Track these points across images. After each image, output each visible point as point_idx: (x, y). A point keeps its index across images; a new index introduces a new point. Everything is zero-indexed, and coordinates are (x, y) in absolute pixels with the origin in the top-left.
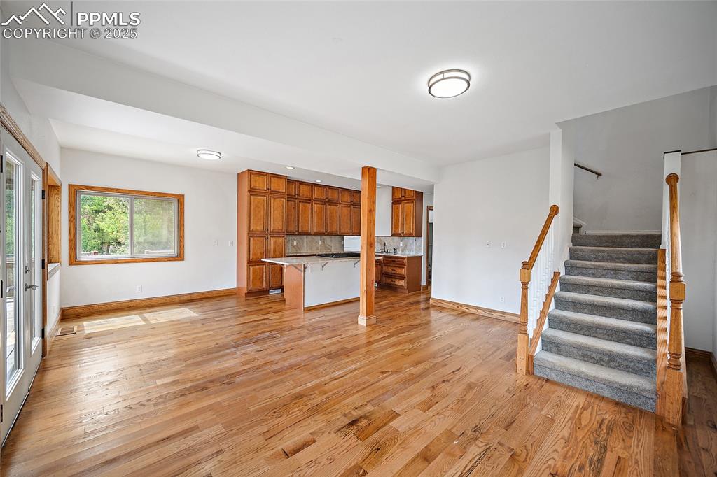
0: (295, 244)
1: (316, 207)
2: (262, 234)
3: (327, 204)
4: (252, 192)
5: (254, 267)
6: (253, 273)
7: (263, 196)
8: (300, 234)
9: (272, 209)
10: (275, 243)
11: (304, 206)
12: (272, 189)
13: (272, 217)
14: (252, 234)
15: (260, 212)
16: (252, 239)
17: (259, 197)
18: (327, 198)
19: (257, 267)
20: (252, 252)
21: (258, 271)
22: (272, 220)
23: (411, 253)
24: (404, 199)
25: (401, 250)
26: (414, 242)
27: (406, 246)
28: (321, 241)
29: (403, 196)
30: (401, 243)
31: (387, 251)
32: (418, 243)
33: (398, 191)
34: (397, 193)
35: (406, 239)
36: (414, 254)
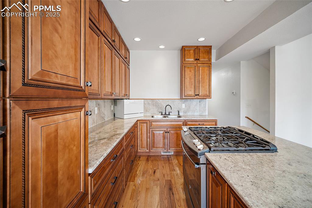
23: (196, 114)
24: (199, 62)
25: (183, 111)
26: (198, 104)
27: (189, 107)
28: (96, 109)
29: (198, 59)
30: (183, 105)
31: (169, 113)
32: (202, 104)
33: (191, 53)
34: (190, 55)
35: (189, 101)
36: (198, 114)
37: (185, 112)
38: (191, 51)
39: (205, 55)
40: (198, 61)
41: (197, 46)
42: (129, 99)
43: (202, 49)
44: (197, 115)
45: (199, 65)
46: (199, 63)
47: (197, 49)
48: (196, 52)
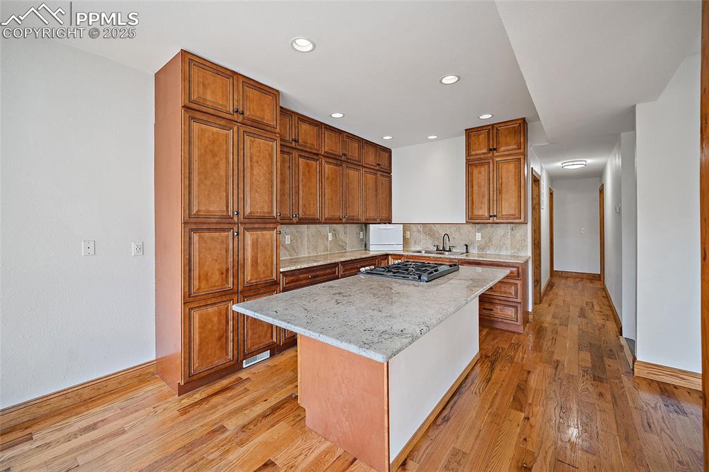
0: (288, 242)
1: (328, 168)
2: (224, 223)
3: (344, 165)
4: (193, 110)
5: (204, 311)
6: (202, 328)
7: (223, 127)
8: (302, 221)
9: (248, 163)
10: (255, 244)
11: (307, 165)
12: (247, 113)
13: (248, 180)
14: (194, 224)
15: (216, 165)
16: (196, 237)
17: (215, 129)
18: (344, 155)
19: (210, 310)
20: (196, 273)
21: (215, 319)
22: (248, 188)
23: (503, 253)
24: (496, 154)
25: (478, 247)
26: (509, 233)
27: (490, 240)
28: (330, 235)
29: (495, 149)
30: (477, 234)
31: (450, 249)
32: (518, 235)
33: (481, 140)
34: (479, 144)
35: (489, 228)
36: (509, 254)
37: (481, 248)
38: (480, 137)
39: (508, 139)
40: (495, 152)
41: (493, 125)
42: (389, 223)
43: (502, 129)
44: (507, 256)
45: (497, 159)
46: (498, 156)
47: (492, 131)
48: (491, 135)
